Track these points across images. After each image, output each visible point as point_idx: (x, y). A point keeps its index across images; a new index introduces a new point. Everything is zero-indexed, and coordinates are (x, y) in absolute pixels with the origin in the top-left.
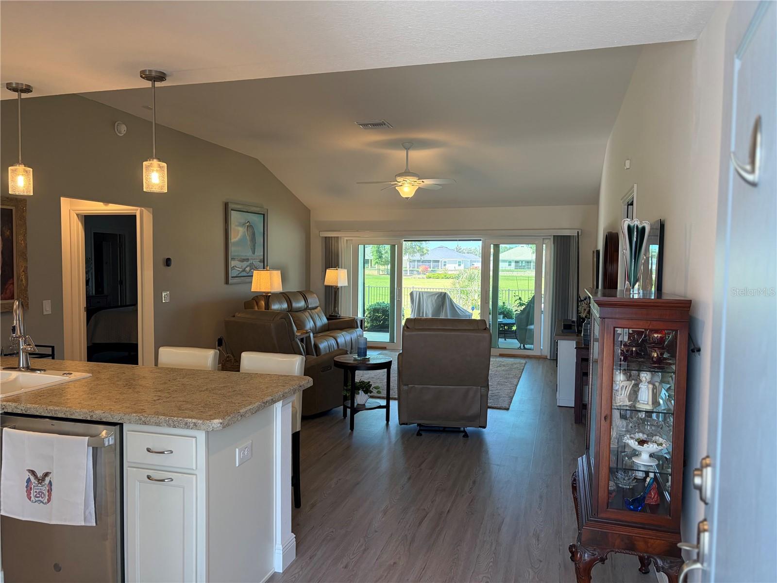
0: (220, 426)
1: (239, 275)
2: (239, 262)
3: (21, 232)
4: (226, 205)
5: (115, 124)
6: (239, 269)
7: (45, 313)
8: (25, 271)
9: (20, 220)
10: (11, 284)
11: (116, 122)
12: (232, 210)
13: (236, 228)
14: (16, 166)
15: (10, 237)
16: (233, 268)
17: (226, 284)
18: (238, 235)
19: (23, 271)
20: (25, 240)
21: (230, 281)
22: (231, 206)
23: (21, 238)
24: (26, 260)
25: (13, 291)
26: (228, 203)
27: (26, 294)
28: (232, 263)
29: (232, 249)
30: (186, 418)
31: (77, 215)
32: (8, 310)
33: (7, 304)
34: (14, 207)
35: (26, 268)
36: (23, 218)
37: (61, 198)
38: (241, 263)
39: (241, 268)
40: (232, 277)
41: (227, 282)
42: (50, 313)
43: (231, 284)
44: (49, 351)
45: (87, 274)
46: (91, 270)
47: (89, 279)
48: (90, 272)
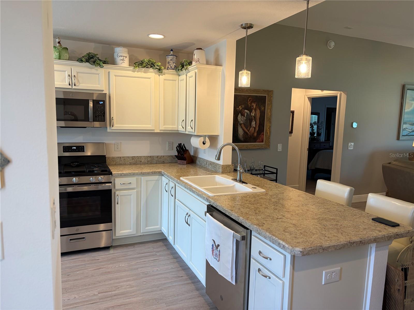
0: (300, 254)
1: (409, 134)
2: (410, 125)
3: (269, 108)
4: (404, 87)
5: (328, 42)
6: (409, 130)
7: (278, 150)
8: (270, 128)
9: (270, 102)
10: (262, 134)
11: (328, 41)
12: (408, 89)
13: (411, 102)
14: (243, 71)
15: (264, 111)
16: (404, 129)
17: (398, 140)
18: (411, 107)
19: (269, 128)
20: (271, 112)
21: (401, 138)
22: (407, 87)
23: (269, 111)
24: (270, 122)
25: (263, 138)
26: (405, 85)
27: (269, 140)
28: (404, 126)
29: (405, 117)
30: (280, 239)
31: (308, 98)
32: (259, 148)
33: (260, 145)
34: (267, 95)
35: (270, 126)
36: (271, 101)
37: (292, 88)
38: (411, 126)
39: (412, 129)
40: (403, 136)
41: (398, 139)
42: (281, 151)
43: (401, 140)
44: (275, 171)
45: (320, 130)
46: (323, 128)
47: (321, 133)
48: (322, 129)
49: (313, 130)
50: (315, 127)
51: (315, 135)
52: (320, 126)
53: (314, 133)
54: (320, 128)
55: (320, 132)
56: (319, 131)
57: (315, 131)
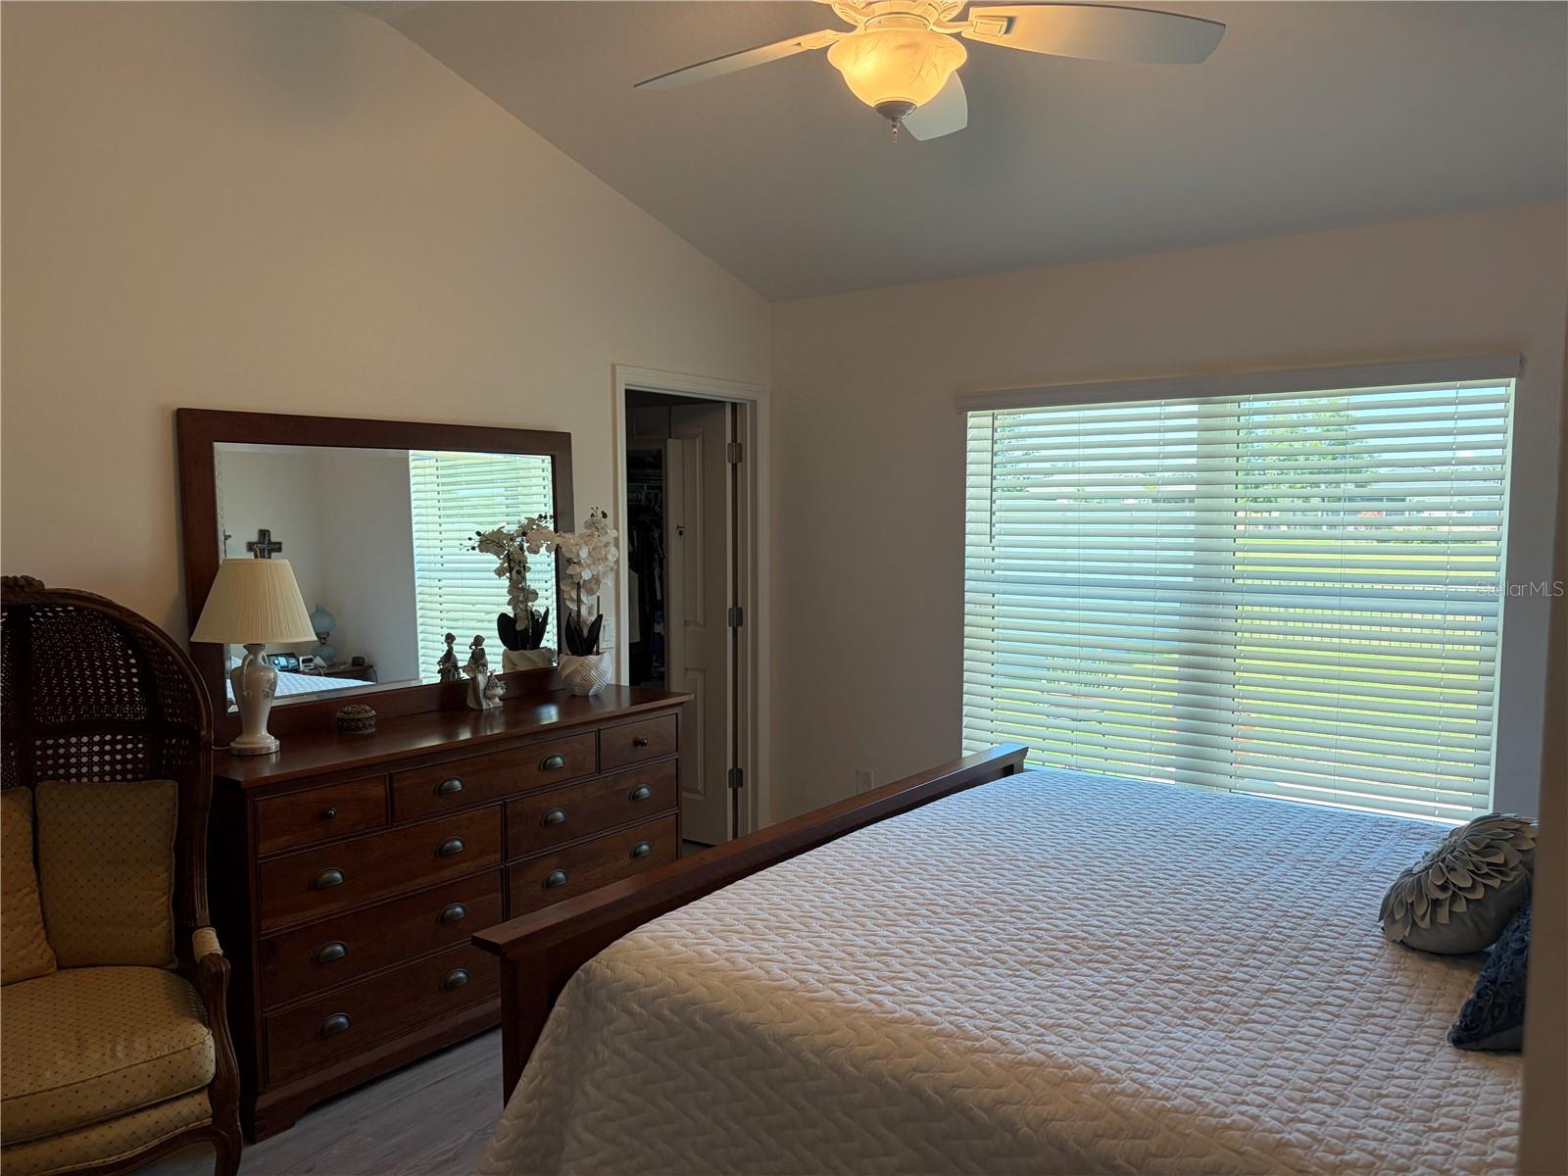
45: (591, 592)
46: (611, 575)
47: (600, 617)
48: (608, 582)
49: (520, 593)
50: (541, 570)
51: (550, 640)
52: (584, 554)
53: (539, 626)
54: (586, 575)
55: (584, 611)
56: (579, 601)
57: (545, 602)
